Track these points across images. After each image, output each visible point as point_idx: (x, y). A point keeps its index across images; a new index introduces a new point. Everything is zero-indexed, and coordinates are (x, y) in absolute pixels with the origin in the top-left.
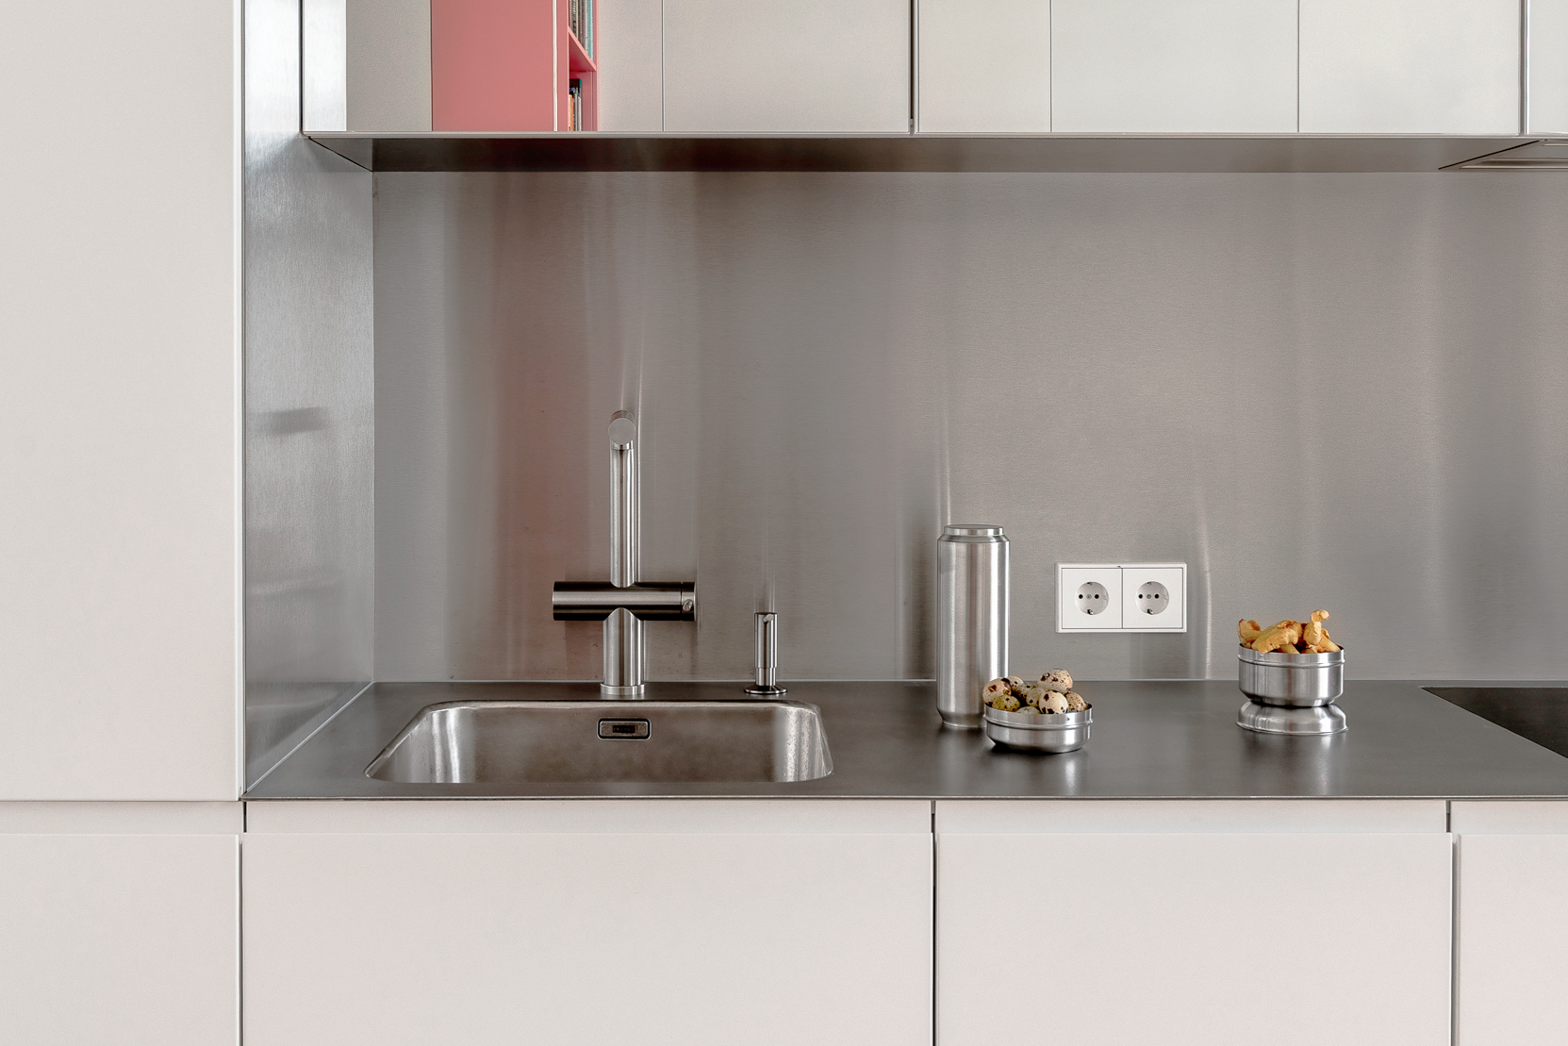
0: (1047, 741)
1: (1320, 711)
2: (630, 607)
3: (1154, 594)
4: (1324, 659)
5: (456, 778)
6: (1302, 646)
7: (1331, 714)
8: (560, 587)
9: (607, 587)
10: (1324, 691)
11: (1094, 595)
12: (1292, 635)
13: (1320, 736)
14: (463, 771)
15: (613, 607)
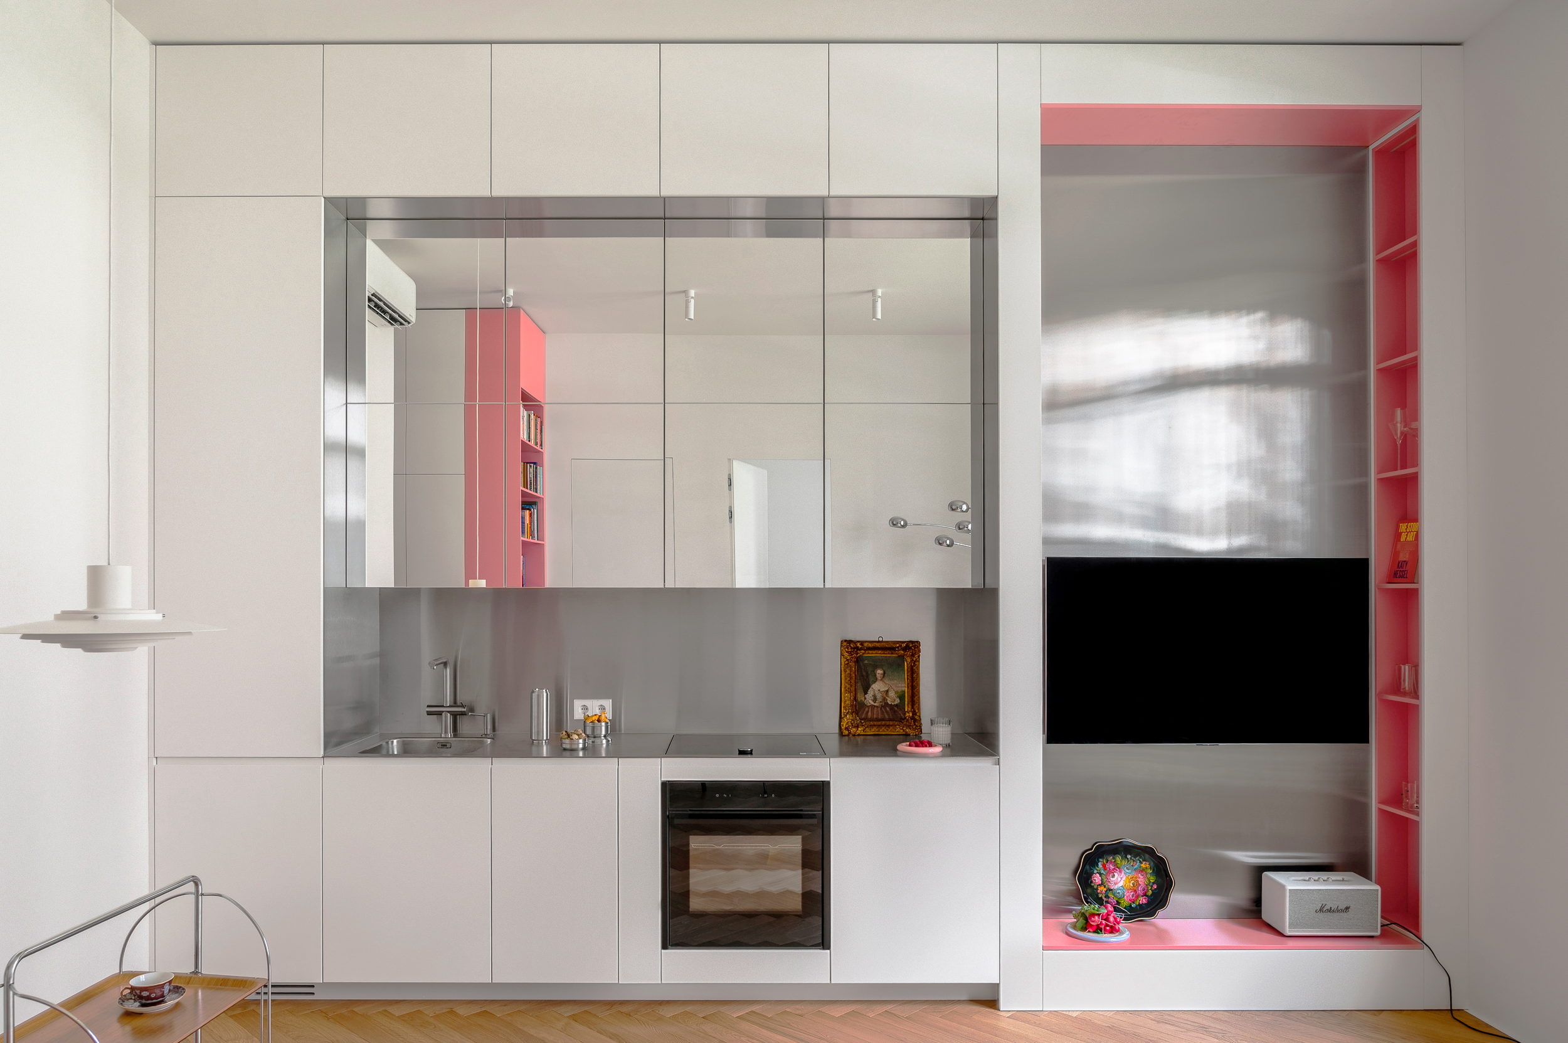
0: (574, 747)
1: (603, 738)
2: (448, 712)
3: (602, 708)
4: (603, 724)
5: (396, 753)
6: (599, 721)
7: (606, 739)
8: (428, 706)
9: (443, 706)
10: (603, 733)
11: (585, 708)
12: (596, 718)
13: (602, 744)
14: (398, 751)
15: (443, 712)
